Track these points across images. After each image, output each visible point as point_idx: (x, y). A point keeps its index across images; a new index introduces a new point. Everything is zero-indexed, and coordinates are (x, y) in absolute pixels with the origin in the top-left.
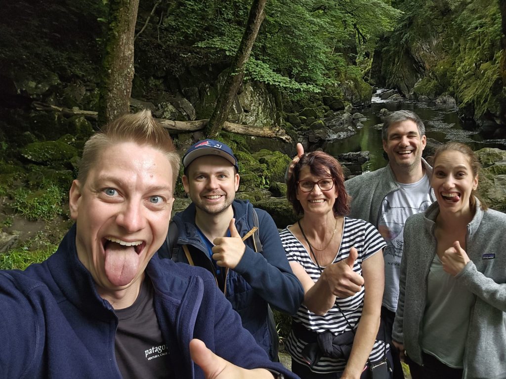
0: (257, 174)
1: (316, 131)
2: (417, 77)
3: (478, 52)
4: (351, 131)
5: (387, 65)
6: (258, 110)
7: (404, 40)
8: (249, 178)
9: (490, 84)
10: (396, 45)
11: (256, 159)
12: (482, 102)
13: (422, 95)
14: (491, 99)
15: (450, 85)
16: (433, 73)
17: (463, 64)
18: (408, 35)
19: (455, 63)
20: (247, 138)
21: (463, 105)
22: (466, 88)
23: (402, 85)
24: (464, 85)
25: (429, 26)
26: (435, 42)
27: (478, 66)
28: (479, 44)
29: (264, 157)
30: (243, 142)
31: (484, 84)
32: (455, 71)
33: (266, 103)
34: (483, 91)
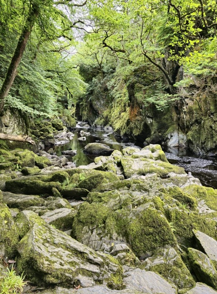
0: (13, 163)
1: (49, 140)
2: (96, 117)
3: (120, 108)
4: (67, 140)
5: (82, 111)
6: (14, 126)
7: (89, 100)
8: (8, 165)
9: (126, 121)
10: (86, 102)
11: (12, 154)
12: (123, 129)
13: (98, 125)
14: (126, 128)
15: (109, 121)
16: (102, 116)
17: (114, 113)
18: (91, 98)
19: (111, 112)
20: (7, 142)
21: (115, 130)
22: (116, 123)
23: (89, 120)
24: (115, 122)
25: (99, 95)
26: (102, 102)
27: (120, 114)
28: (120, 105)
29: (18, 153)
30: (4, 144)
31: (123, 121)
32: (111, 115)
33: (19, 123)
34: (123, 124)
